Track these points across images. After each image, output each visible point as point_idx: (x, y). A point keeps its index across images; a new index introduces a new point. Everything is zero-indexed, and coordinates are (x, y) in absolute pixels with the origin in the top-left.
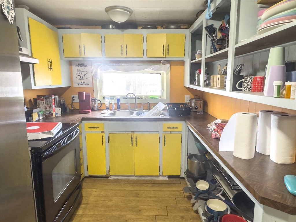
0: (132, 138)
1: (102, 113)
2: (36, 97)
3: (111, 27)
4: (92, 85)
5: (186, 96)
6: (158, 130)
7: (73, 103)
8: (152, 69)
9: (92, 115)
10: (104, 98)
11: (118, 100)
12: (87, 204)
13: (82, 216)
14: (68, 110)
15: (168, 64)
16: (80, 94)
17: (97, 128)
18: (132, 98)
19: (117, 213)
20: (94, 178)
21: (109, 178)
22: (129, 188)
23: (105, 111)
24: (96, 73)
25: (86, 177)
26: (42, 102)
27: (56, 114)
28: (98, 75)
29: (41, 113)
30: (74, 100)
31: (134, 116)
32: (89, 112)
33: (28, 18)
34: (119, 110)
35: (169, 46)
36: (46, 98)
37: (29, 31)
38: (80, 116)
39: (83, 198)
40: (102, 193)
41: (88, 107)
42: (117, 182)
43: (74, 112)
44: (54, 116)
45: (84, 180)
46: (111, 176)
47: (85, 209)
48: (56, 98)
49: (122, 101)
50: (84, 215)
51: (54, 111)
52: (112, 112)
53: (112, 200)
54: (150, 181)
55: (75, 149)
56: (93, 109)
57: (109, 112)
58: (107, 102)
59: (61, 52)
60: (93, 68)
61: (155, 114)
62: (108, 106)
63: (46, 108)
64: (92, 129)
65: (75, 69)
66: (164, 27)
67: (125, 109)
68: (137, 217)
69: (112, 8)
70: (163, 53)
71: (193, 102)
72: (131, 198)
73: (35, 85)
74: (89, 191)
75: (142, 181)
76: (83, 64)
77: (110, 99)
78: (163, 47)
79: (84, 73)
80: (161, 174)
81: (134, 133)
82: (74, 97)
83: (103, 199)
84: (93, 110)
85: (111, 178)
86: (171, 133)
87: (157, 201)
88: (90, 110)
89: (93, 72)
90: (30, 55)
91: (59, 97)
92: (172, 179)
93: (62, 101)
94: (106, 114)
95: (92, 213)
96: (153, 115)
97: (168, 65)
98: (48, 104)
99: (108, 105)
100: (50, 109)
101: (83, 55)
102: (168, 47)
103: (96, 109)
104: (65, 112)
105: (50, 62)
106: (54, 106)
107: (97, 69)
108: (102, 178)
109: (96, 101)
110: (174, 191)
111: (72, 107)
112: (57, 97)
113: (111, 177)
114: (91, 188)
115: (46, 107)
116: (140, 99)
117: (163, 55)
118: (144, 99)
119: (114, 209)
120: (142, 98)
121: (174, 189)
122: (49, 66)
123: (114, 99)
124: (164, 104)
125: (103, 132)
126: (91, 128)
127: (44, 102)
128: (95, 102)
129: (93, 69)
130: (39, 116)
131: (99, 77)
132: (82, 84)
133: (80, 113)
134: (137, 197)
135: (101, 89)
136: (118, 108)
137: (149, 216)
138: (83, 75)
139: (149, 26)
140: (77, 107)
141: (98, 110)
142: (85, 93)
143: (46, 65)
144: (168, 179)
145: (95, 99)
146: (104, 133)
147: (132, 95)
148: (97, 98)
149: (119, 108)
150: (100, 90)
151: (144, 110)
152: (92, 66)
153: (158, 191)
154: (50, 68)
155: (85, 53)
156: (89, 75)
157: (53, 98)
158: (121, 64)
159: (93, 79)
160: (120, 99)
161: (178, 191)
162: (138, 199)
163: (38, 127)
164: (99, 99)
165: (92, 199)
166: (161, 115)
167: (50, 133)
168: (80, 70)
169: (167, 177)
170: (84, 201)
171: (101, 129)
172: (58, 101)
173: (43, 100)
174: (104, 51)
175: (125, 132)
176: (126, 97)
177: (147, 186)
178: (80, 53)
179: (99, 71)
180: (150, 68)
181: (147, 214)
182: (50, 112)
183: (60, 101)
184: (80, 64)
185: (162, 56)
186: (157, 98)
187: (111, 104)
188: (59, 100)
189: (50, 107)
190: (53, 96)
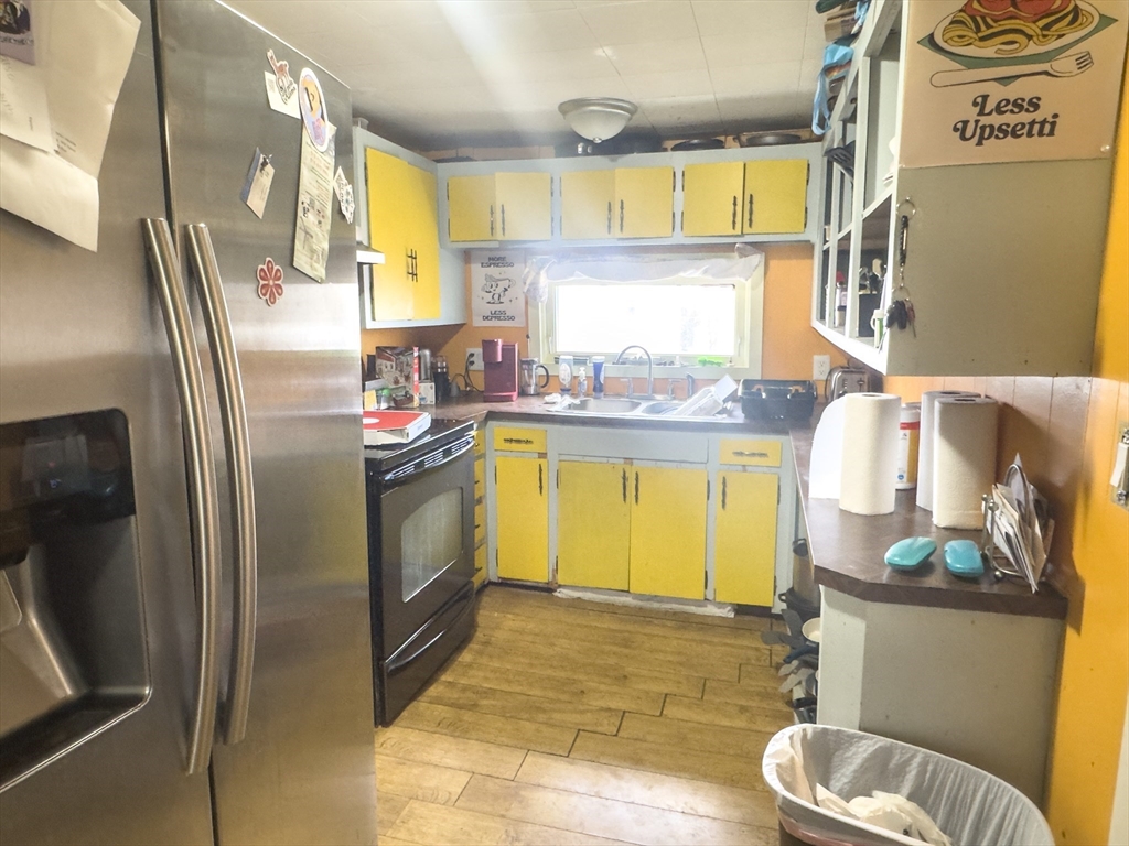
0: (624, 478)
1: (547, 403)
2: (374, 352)
3: (580, 149)
4: (524, 319)
5: (817, 358)
6: (705, 461)
7: (470, 373)
8: (705, 272)
9: (517, 405)
10: (557, 360)
11: (598, 368)
12: (487, 643)
13: (470, 666)
14: (454, 392)
15: (755, 253)
16: (489, 346)
17: (528, 442)
18: (640, 362)
19: (562, 674)
20: (512, 589)
21: (556, 594)
22: (608, 623)
23: (556, 397)
24: (534, 286)
25: (491, 583)
26: (389, 363)
27: (422, 399)
28: (541, 291)
29: (385, 392)
30: (472, 363)
31: (639, 413)
32: (508, 399)
33: (365, 150)
34: (598, 395)
35: (754, 201)
36: (398, 354)
37: (366, 180)
38: (482, 408)
39: (479, 629)
40: (531, 626)
41: (509, 384)
42: (576, 605)
43: (468, 396)
44: (416, 402)
45: (487, 591)
46: (560, 586)
47: (480, 653)
48: (425, 355)
49: (609, 371)
50: (475, 666)
51: (417, 389)
52: (577, 402)
53: (554, 645)
54: (675, 613)
55: (462, 489)
56: (523, 390)
57: (568, 400)
58: (564, 372)
59: (442, 226)
60: (527, 269)
61: (701, 410)
62: (566, 383)
63: (396, 382)
64: (514, 446)
65: (479, 273)
66: (744, 138)
67: (619, 395)
68: (615, 689)
69: (578, 104)
70: (734, 222)
71: (836, 376)
72: (607, 648)
73: (374, 319)
74: (498, 618)
75: (651, 610)
76: (504, 258)
77: (575, 363)
78: (735, 204)
79: (502, 285)
80: (710, 597)
81: (632, 464)
82: (472, 355)
83: (530, 638)
84: (523, 393)
85: (561, 593)
86: (745, 471)
87: (681, 664)
88: (515, 394)
89: (528, 282)
90: (366, 243)
91: (433, 355)
92: (747, 618)
93: (439, 364)
94: (559, 404)
95: (497, 665)
96: (694, 413)
97: (756, 259)
98: (401, 371)
99: (566, 381)
100: (407, 384)
101: (499, 236)
102: (751, 202)
103: (532, 390)
104: (445, 394)
105: (411, 256)
106: (416, 377)
107: (538, 274)
108: (537, 593)
109: (534, 366)
110: (742, 647)
111: (467, 385)
112: (427, 352)
113: (561, 590)
114: (503, 612)
115: (396, 378)
116: (665, 364)
117: (734, 228)
118: (677, 365)
119: (555, 663)
120: (672, 363)
121: (746, 643)
122: (408, 267)
123: (585, 363)
124: (738, 381)
125: (542, 455)
126: (511, 441)
127: (394, 364)
128: (530, 370)
129: (529, 272)
130: (379, 402)
131: (545, 298)
132: (496, 316)
133: (486, 400)
134: (626, 646)
135: (551, 333)
136: (595, 390)
137: (647, 693)
138: (500, 290)
139: (696, 141)
140: (479, 383)
141: (538, 394)
142: (504, 341)
143: (402, 263)
144: (732, 615)
145: (530, 363)
146: (545, 458)
147: (639, 353)
148: (536, 360)
149: (598, 388)
150: (548, 336)
151: (674, 398)
152: (525, 263)
153: (694, 640)
154: (412, 274)
155: (503, 229)
156: (517, 292)
157: (416, 354)
158: (608, 258)
159: (527, 303)
160: (601, 364)
161: (757, 649)
162: (626, 651)
163: (375, 421)
164: (542, 362)
165: (500, 636)
166: (719, 413)
167: (401, 432)
168: (491, 277)
169: (729, 608)
170: (479, 635)
171: (536, 447)
172: (429, 365)
173: (389, 360)
174: (557, 220)
175: (605, 460)
176: (621, 360)
177: (664, 626)
178: (492, 229)
179: (543, 281)
180: (697, 269)
181: (642, 686)
182: (407, 392)
183: (433, 367)
184: (493, 259)
185: (731, 232)
186: (719, 364)
187: (576, 377)
188: (432, 363)
189: (407, 378)
190: (416, 349)
